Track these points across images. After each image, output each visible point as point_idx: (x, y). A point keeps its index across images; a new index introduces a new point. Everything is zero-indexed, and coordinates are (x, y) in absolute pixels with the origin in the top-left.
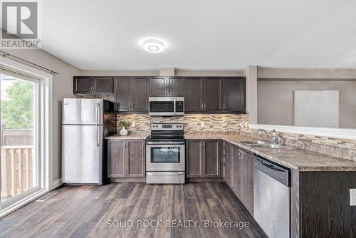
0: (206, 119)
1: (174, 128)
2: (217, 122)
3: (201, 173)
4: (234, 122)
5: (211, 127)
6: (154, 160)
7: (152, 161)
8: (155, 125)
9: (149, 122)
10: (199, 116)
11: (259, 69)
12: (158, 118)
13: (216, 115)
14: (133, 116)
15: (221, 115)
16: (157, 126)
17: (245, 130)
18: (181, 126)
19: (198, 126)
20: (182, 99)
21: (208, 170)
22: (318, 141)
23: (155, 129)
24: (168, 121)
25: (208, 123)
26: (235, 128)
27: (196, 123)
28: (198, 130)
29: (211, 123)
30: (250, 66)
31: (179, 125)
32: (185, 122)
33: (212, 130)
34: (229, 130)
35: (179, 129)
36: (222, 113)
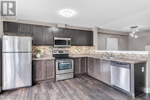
0: (77, 48)
1: (64, 53)
2: (81, 50)
3: (80, 72)
4: (88, 50)
5: (79, 52)
6: (60, 69)
7: (59, 69)
8: (55, 52)
9: (51, 50)
10: (74, 47)
11: (98, 28)
12: (56, 48)
13: (81, 47)
14: (42, 47)
15: (83, 47)
16: (56, 52)
17: (93, 53)
18: (67, 52)
19: (74, 52)
20: (70, 39)
21: (82, 70)
22: (127, 55)
23: (55, 53)
24: (60, 49)
25: (78, 50)
26: (88, 52)
27: (73, 50)
28: (74, 53)
29: (79, 50)
30: (95, 27)
31: (66, 51)
32: (68, 50)
33: (80, 53)
34: (86, 53)
35: (66, 53)
36: (83, 46)
